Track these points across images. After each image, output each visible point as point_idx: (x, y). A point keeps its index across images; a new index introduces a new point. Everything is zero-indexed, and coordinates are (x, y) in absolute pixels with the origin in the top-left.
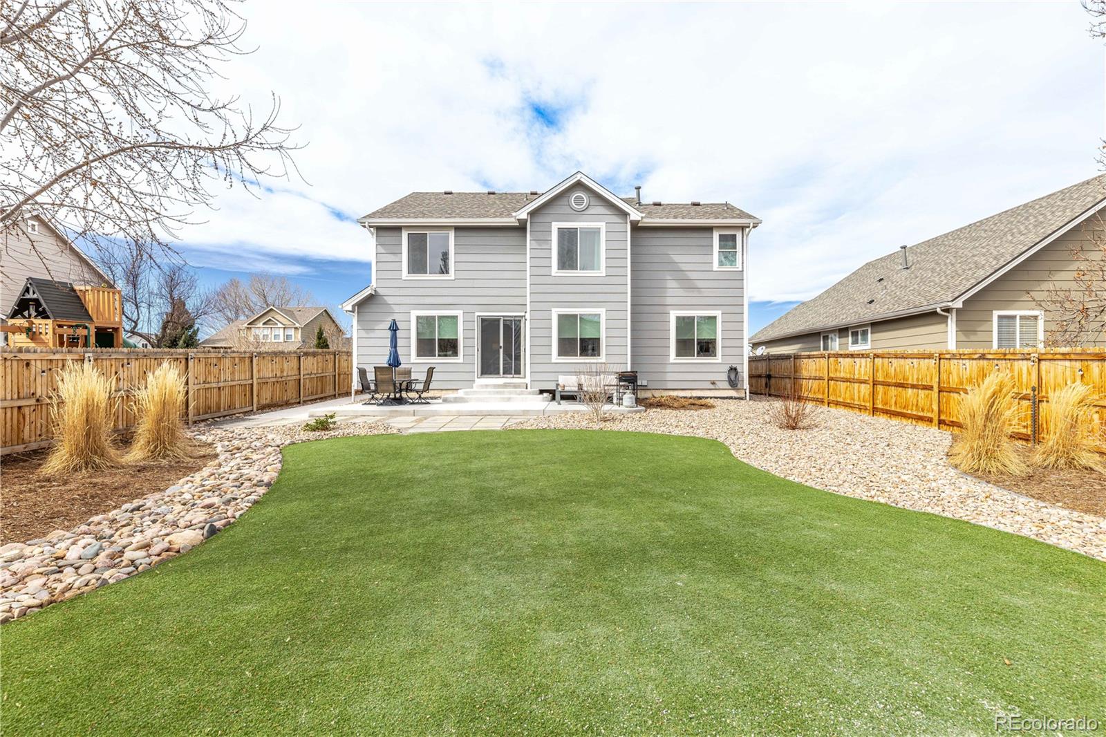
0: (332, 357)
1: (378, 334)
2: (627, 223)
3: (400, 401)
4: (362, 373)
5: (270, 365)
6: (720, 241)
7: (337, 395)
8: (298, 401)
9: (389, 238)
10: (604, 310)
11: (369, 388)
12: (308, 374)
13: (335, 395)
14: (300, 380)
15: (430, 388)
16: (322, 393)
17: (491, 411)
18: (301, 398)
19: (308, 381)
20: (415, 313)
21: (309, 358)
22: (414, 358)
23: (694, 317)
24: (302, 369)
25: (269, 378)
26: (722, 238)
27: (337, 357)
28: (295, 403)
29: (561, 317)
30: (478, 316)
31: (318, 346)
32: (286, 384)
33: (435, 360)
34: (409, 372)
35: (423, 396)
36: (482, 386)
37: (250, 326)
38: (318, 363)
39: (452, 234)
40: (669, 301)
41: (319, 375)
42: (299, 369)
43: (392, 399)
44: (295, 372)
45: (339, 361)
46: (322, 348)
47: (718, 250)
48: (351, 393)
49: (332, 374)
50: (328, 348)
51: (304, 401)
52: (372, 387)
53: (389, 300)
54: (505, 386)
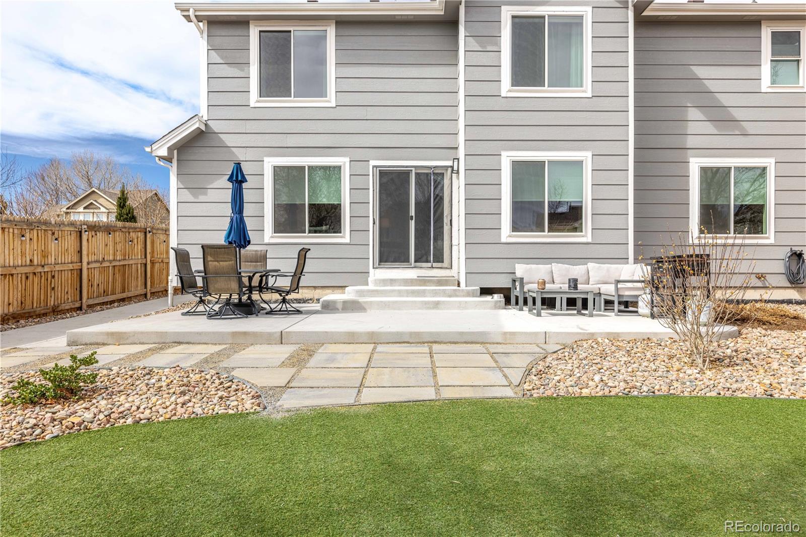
0: (141, 235)
1: (212, 195)
2: (627, 8)
3: (247, 309)
4: (183, 258)
5: (17, 243)
6: (773, 43)
7: (149, 295)
8: (77, 305)
9: (227, 38)
10: (589, 154)
11: (193, 285)
12: (96, 262)
13: (145, 295)
14: (81, 270)
15: (300, 285)
16: (123, 291)
17: (438, 334)
18: (84, 300)
19: (97, 273)
20: (270, 163)
21: (99, 234)
22: (269, 235)
23: (730, 168)
24: (84, 252)
25: (15, 267)
26: (777, 37)
27: (149, 235)
28: (71, 310)
29: (517, 166)
30: (374, 167)
31: (120, 217)
32: (53, 277)
33: (306, 239)
34: (262, 258)
35: (288, 297)
36: (385, 282)
37: (68, 211)
38: (115, 243)
39: (331, 32)
40: (691, 142)
41: (117, 263)
42: (80, 252)
43: (235, 305)
44: (72, 256)
45: (153, 243)
46: (126, 220)
47: (770, 57)
48: (167, 291)
49: (140, 262)
50: (136, 222)
51: (90, 306)
52: (200, 282)
53: (229, 140)
54: (422, 281)
